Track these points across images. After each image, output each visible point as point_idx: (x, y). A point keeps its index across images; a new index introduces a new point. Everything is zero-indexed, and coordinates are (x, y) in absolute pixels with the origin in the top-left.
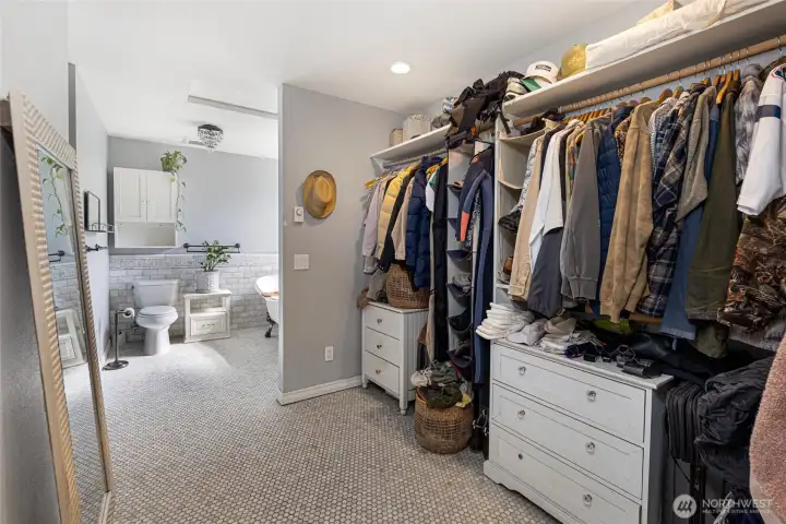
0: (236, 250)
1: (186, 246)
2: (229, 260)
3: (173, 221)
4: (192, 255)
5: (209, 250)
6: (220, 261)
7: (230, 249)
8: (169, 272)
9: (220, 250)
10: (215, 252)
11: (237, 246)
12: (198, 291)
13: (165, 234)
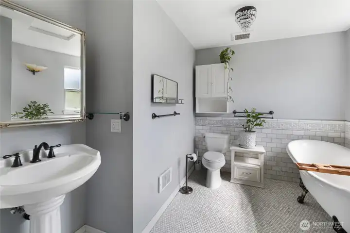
0: (270, 116)
1: (235, 112)
2: (263, 124)
3: (225, 95)
4: (237, 118)
5: (249, 116)
6: (256, 125)
7: (264, 115)
8: (224, 129)
9: (257, 116)
10: (253, 117)
11: (271, 113)
12: (240, 146)
13: (221, 104)
